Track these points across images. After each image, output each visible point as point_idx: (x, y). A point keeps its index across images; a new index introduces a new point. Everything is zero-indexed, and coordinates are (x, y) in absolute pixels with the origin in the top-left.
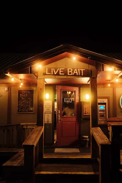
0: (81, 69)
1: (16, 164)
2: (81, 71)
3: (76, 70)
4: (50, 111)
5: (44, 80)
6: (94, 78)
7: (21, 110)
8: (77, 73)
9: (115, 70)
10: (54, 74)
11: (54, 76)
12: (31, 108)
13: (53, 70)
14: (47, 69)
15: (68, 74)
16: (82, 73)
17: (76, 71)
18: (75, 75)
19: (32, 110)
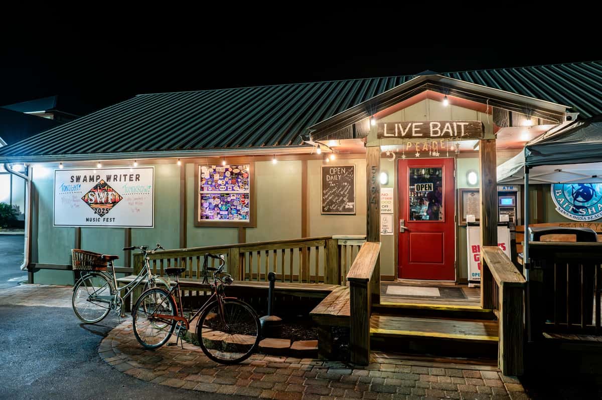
0: (459, 122)
1: (333, 311)
2: (459, 127)
3: (448, 124)
4: (389, 210)
5: (380, 148)
6: (488, 141)
7: (329, 208)
8: (450, 131)
9: (539, 124)
10: (400, 136)
11: (399, 139)
12: (350, 204)
13: (399, 128)
14: (385, 125)
15: (432, 135)
16: (463, 131)
17: (448, 128)
18: (447, 136)
19: (352, 207)
